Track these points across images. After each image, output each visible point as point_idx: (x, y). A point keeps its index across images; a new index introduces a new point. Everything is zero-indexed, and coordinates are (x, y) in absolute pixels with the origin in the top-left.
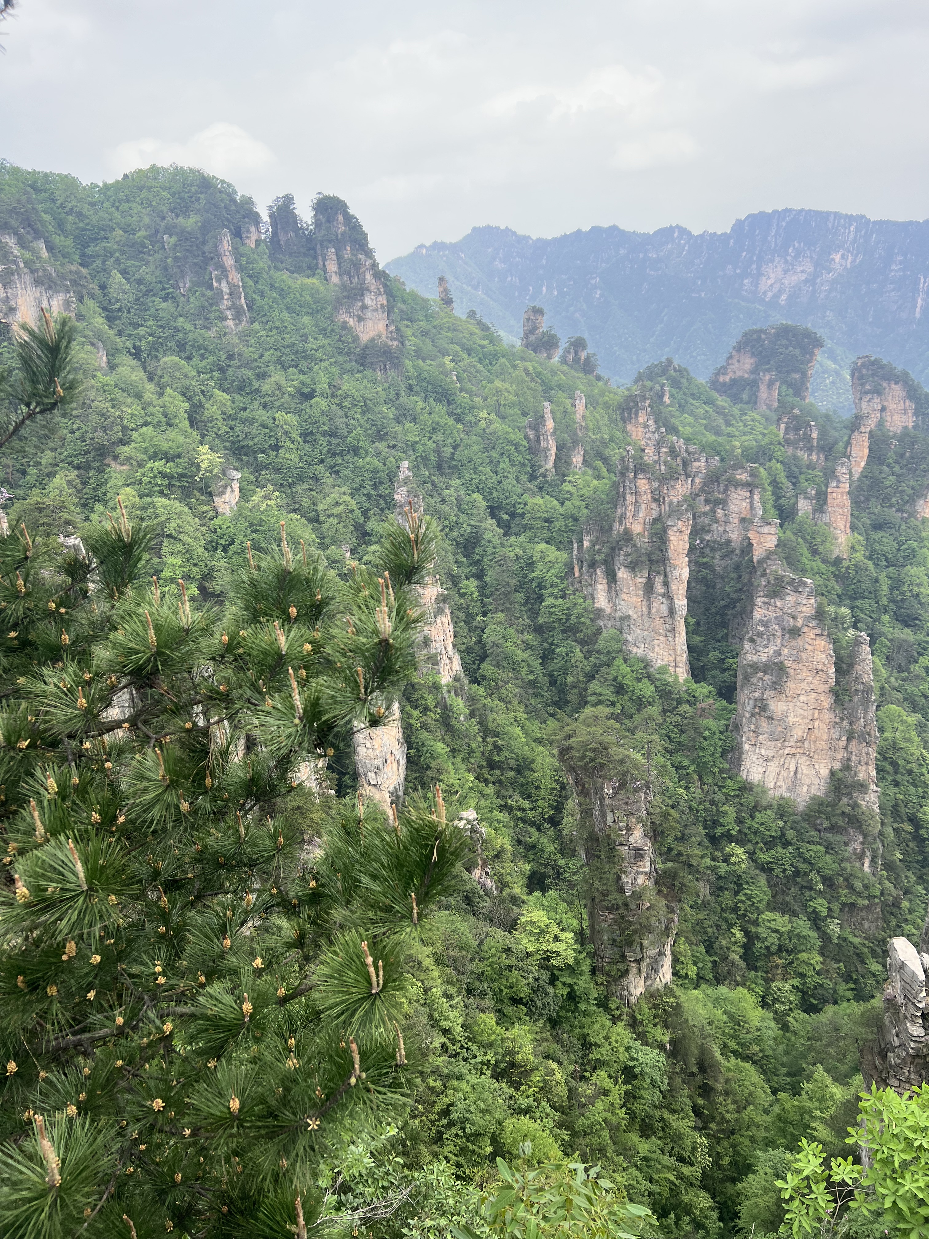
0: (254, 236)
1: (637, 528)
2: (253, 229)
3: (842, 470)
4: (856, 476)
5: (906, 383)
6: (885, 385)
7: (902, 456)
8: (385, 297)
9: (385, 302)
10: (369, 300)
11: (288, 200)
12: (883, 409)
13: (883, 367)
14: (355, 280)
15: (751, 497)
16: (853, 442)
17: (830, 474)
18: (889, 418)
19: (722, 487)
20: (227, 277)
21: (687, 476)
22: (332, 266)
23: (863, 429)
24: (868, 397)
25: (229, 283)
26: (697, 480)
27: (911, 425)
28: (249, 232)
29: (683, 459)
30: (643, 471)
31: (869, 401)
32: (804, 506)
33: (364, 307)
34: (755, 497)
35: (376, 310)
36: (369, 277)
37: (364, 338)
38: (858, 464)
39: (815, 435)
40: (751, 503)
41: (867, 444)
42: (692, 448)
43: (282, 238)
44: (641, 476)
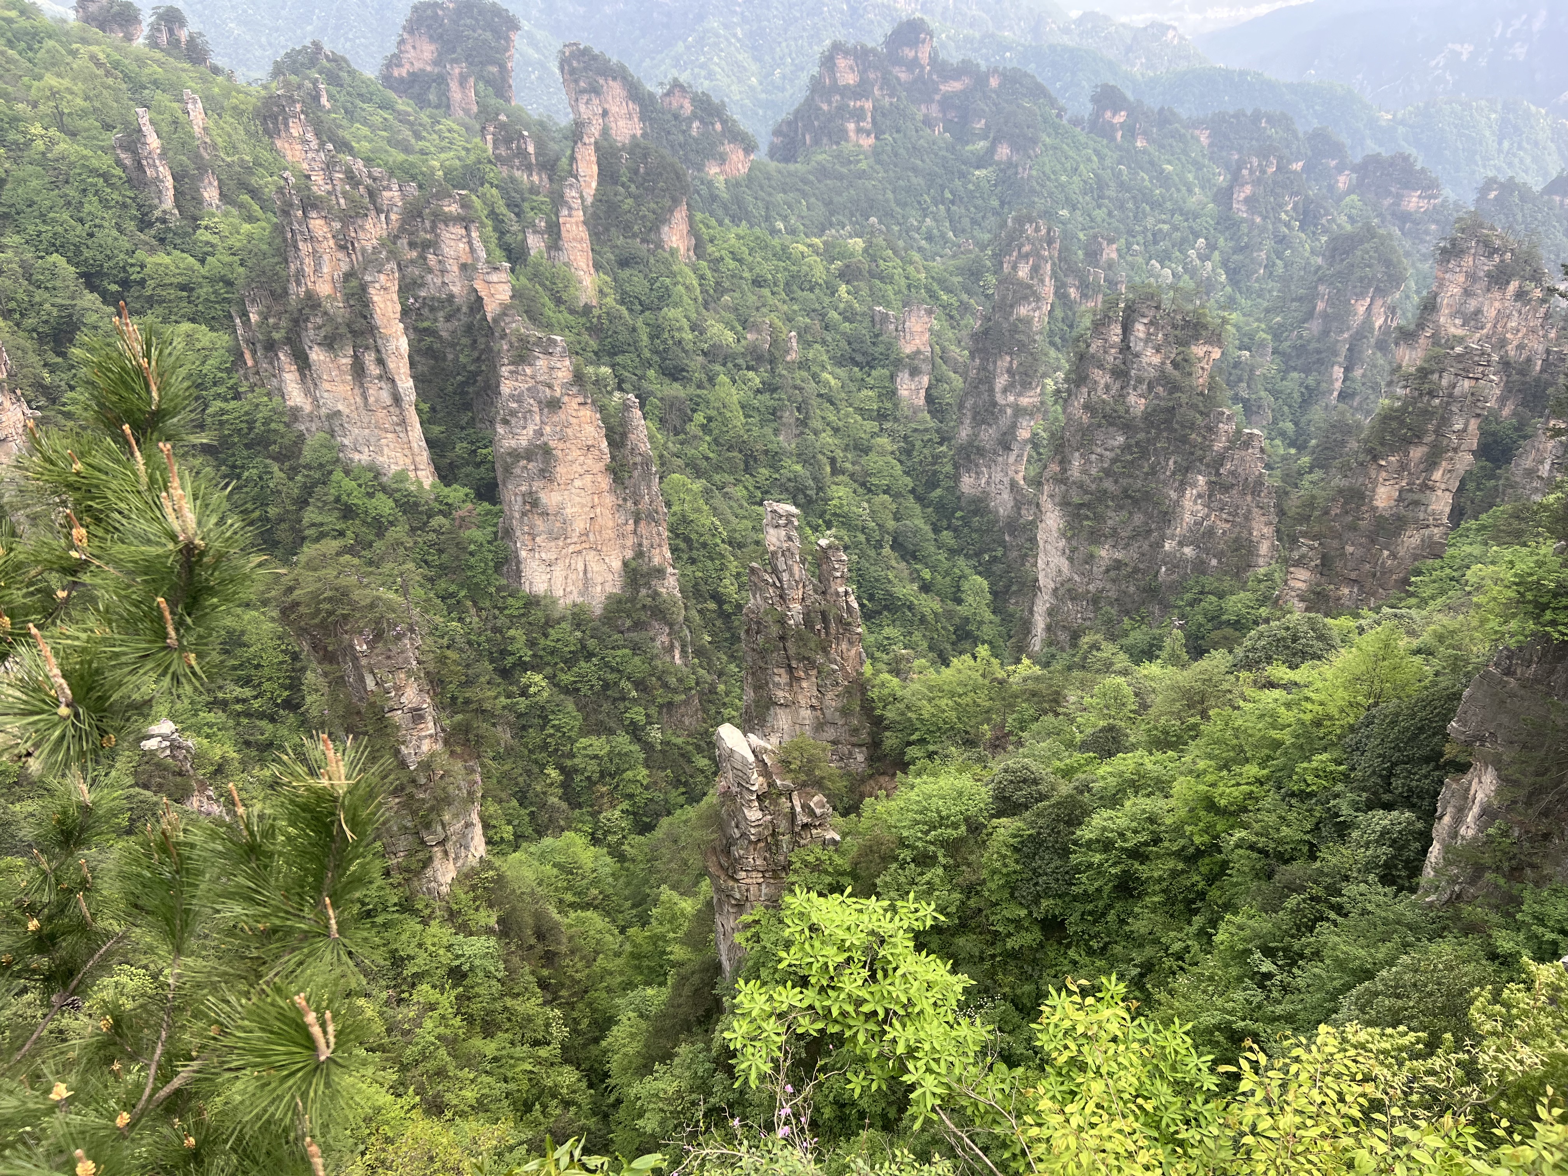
1: (324, 289)
3: (571, 194)
4: (589, 200)
5: (624, 78)
6: (602, 81)
7: (636, 172)
12: (605, 113)
13: (595, 58)
15: (469, 235)
16: (578, 156)
17: (558, 200)
18: (613, 125)
19: (428, 224)
21: (379, 211)
23: (586, 140)
24: (585, 97)
26: (393, 217)
27: (639, 133)
29: (367, 187)
30: (314, 207)
31: (587, 103)
32: (535, 244)
34: (473, 235)
38: (590, 186)
39: (531, 149)
40: (470, 243)
41: (594, 159)
42: (377, 171)
44: (314, 214)
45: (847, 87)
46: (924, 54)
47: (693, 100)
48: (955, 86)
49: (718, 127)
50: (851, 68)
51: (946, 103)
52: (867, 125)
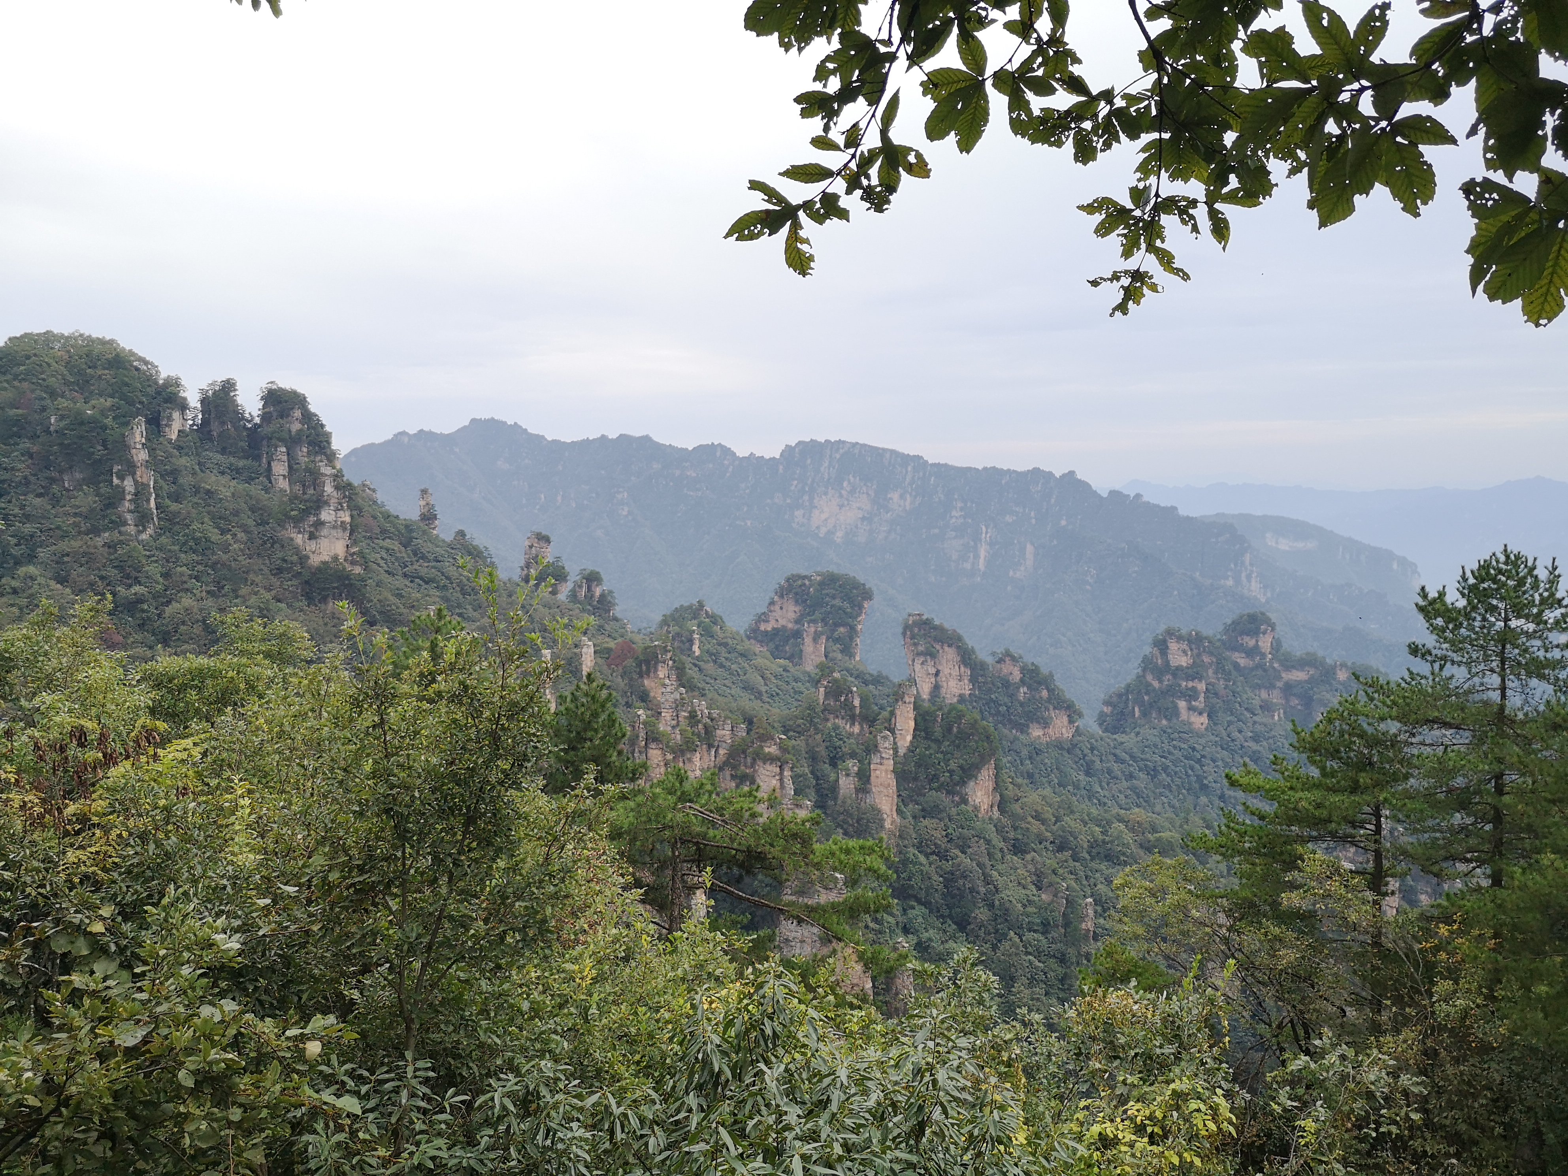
0: (176, 426)
2: (176, 415)
3: (885, 745)
4: (902, 751)
5: (958, 647)
6: (938, 647)
7: (950, 730)
8: (348, 513)
9: (348, 519)
10: (326, 515)
11: (228, 387)
12: (937, 674)
13: (935, 628)
14: (311, 491)
15: (781, 773)
16: (898, 712)
17: (871, 748)
18: (945, 684)
19: (749, 760)
20: (133, 474)
21: (710, 746)
22: (280, 468)
23: (907, 699)
24: (922, 659)
25: (136, 482)
26: (722, 752)
27: (968, 692)
28: (170, 418)
29: (706, 727)
30: (655, 740)
31: (922, 664)
32: (846, 785)
33: (319, 524)
34: (786, 773)
35: (334, 527)
36: (329, 489)
37: (315, 560)
38: (905, 739)
39: (857, 702)
40: (781, 780)
41: (912, 715)
42: (715, 713)
43: (216, 429)
44: (653, 745)
45: (1179, 668)
46: (1265, 643)
47: (1023, 670)
48: (1298, 676)
49: (1045, 694)
50: (1184, 652)
51: (1288, 689)
52: (1200, 703)
